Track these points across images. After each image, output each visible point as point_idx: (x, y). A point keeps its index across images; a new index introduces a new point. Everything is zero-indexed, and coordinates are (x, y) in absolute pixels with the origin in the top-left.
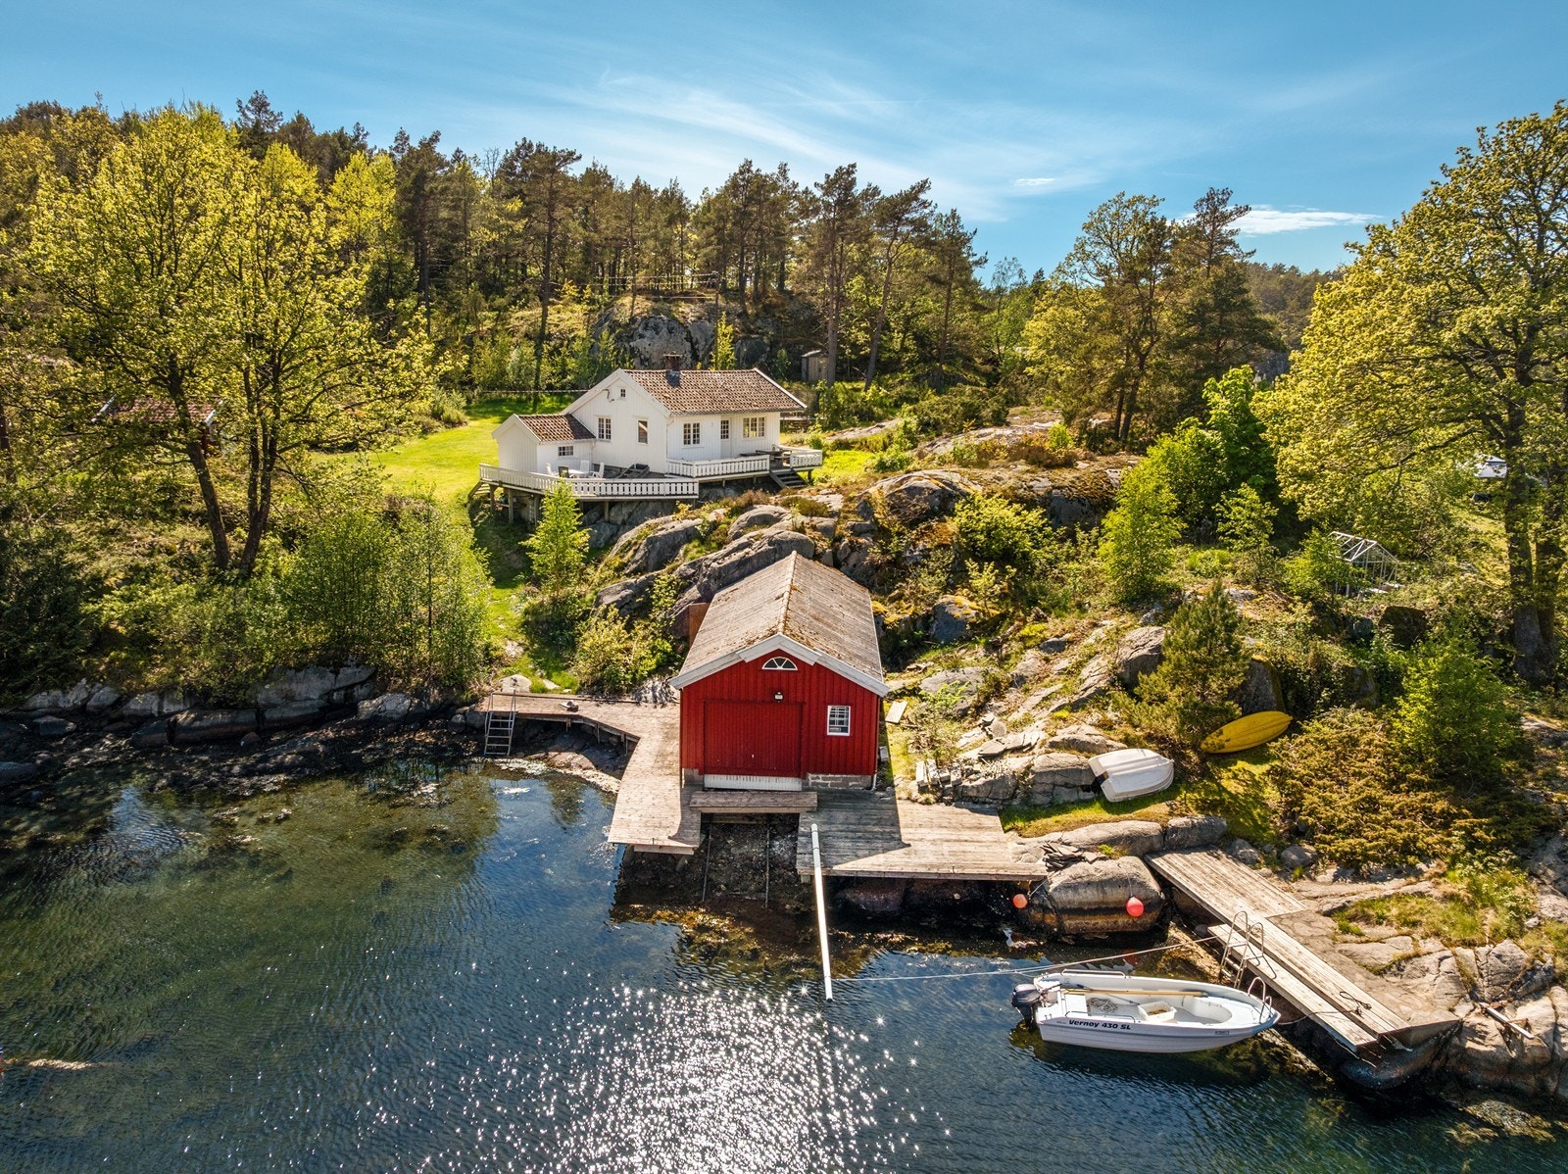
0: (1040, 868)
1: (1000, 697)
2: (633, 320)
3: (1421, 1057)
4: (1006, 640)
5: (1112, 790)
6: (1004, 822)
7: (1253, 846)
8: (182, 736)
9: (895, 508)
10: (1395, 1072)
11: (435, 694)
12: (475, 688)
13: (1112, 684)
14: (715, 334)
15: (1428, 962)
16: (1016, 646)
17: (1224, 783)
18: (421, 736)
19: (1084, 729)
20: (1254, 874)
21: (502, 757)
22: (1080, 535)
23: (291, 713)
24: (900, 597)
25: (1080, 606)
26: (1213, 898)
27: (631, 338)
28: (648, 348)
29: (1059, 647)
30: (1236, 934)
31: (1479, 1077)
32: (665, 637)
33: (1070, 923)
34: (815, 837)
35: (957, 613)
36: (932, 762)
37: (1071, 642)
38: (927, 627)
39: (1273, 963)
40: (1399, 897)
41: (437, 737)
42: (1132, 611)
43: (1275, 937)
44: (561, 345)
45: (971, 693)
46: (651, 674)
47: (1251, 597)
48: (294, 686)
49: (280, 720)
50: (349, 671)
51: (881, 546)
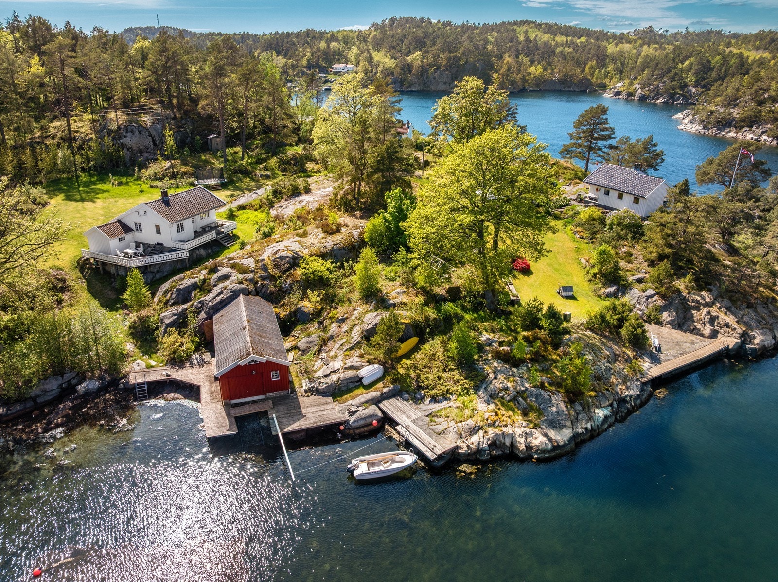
0: (346, 416)
1: (326, 345)
2: (119, 128)
3: (449, 457)
4: (324, 319)
5: (366, 382)
6: (333, 399)
7: (408, 394)
8: (5, 419)
9: (277, 266)
10: (442, 463)
11: (108, 378)
12: (123, 371)
13: (362, 338)
14: (164, 135)
15: (451, 429)
16: (328, 322)
17: (399, 370)
18: (107, 396)
19: (355, 360)
20: (407, 404)
21: (146, 400)
22: (346, 264)
23: (48, 397)
24: (284, 304)
25: (349, 300)
26: (396, 416)
27: (120, 138)
28: (130, 143)
29: (343, 320)
30: (403, 428)
31: (462, 458)
32: (196, 336)
33: (357, 431)
34: (275, 419)
35: (306, 310)
36: (307, 380)
37: (347, 318)
38: (295, 316)
39: (413, 437)
40: (445, 408)
41: (114, 395)
42: (366, 303)
43: (413, 427)
44: (84, 144)
45: (316, 345)
46: (194, 352)
47: (404, 292)
48: (45, 386)
49: (45, 402)
50: (68, 375)
51: (273, 285)
